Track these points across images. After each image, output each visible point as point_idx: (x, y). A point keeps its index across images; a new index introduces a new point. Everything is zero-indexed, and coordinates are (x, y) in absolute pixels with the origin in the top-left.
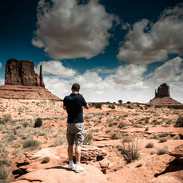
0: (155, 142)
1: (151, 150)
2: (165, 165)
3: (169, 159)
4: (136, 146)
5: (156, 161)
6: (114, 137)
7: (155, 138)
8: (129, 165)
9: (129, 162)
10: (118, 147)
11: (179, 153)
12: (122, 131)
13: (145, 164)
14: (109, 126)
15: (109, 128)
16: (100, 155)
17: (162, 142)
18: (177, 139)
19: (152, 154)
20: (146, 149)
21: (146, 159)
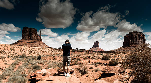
0: (94, 66)
1: (92, 70)
2: (99, 76)
3: (101, 73)
4: (86, 68)
5: (95, 74)
6: (75, 64)
7: (93, 65)
8: (83, 76)
9: (83, 75)
10: (77, 68)
11: (105, 70)
12: (79, 61)
13: (90, 75)
14: (73, 60)
15: (72, 60)
16: (71, 71)
17: (96, 66)
18: (102, 65)
19: (92, 71)
20: (90, 70)
21: (90, 73)
